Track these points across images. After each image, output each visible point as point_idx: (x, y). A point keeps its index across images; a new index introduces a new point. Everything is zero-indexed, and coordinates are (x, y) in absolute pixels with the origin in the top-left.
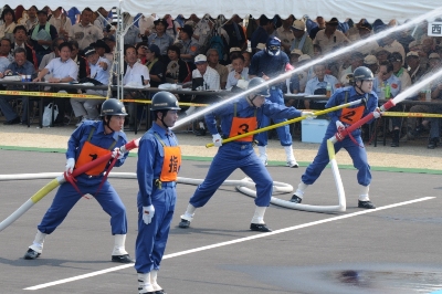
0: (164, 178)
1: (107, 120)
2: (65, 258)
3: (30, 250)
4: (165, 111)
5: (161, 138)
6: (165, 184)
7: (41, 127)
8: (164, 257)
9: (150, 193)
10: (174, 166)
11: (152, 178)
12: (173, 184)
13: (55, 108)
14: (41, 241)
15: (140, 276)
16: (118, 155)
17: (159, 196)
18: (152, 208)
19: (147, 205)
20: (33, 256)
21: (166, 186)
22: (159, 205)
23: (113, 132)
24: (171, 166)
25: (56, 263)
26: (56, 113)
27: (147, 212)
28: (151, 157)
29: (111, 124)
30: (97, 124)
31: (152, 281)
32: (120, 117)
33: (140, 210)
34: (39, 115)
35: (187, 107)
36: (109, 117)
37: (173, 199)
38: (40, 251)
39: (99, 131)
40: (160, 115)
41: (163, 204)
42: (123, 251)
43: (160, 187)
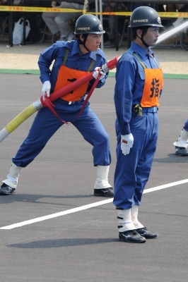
0: (145, 104)
1: (82, 38)
2: (43, 193)
3: (4, 185)
4: (145, 29)
5: (141, 58)
6: (146, 110)
7: (12, 45)
8: (145, 191)
9: (128, 121)
10: (156, 91)
11: (131, 103)
12: (155, 109)
13: (26, 24)
14: (16, 175)
15: (120, 213)
16: (100, 75)
17: (140, 124)
18: (131, 137)
19: (126, 133)
20: (7, 192)
21: (147, 112)
22: (139, 134)
23: (90, 52)
24: (152, 90)
25: (31, 198)
26: (28, 29)
27: (125, 142)
28: (130, 81)
29: (87, 44)
30: (71, 45)
31: (133, 218)
32: (97, 35)
33: (119, 140)
34: (9, 32)
35: (175, 19)
36: (85, 36)
37: (155, 126)
38: (15, 186)
39: (74, 52)
40: (139, 33)
41: (144, 132)
42: (106, 184)
43: (141, 114)
